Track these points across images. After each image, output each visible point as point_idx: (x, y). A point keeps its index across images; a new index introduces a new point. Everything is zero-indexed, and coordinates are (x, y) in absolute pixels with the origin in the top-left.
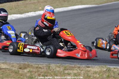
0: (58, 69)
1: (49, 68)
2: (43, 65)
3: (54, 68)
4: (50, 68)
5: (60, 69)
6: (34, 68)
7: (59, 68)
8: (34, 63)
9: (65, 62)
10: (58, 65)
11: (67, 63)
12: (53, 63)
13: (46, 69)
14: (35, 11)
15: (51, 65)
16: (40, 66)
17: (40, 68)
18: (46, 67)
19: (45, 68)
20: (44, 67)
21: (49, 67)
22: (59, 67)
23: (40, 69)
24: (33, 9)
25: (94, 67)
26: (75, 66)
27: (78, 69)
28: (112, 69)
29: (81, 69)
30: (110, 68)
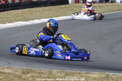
0: (59, 75)
1: (51, 74)
2: (45, 71)
3: (55, 74)
4: (52, 73)
5: (61, 75)
6: (36, 73)
8: (37, 68)
9: (66, 68)
10: (60, 71)
11: (69, 69)
14: (39, 19)
15: (53, 70)
16: (42, 71)
17: (42, 73)
18: (48, 72)
19: (47, 73)
20: (46, 72)
21: (51, 72)
22: (60, 73)
25: (94, 73)
26: (75, 72)
27: (78, 75)
28: (111, 76)
29: (81, 75)
30: (109, 74)
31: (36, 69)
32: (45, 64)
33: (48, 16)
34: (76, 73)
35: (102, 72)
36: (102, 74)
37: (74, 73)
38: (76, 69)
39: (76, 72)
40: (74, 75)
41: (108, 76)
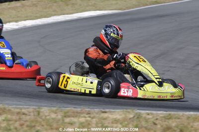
0: (53, 116)
2: (29, 110)
3: (46, 114)
4: (41, 114)
5: (57, 116)
6: (13, 114)
7: (56, 115)
8: (14, 106)
10: (54, 109)
13: (34, 115)
14: (16, 21)
15: (42, 109)
16: (23, 110)
17: (24, 114)
18: (33, 112)
19: (32, 114)
20: (30, 112)
21: (39, 113)
22: (56, 113)
23: (24, 116)
24: (14, 18)
25: (114, 112)
26: (81, 110)
27: (87, 116)
28: (144, 116)
29: (92, 116)
30: (140, 113)
31: (13, 108)
32: (28, 99)
33: (31, 16)
34: (83, 113)
35: (129, 110)
36: (129, 112)
37: (80, 113)
39: (83, 111)
40: (80, 116)
41: (139, 115)
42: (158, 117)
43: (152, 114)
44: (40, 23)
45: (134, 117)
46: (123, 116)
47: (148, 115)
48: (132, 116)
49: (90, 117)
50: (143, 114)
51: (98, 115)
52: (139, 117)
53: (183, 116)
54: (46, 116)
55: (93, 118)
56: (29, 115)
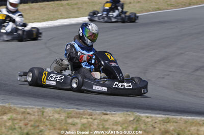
0: (57, 116)
1: (43, 115)
2: (34, 110)
3: (50, 114)
4: (45, 114)
5: (61, 116)
6: (18, 113)
7: (59, 115)
8: (20, 106)
9: (69, 106)
10: (58, 109)
11: (73, 106)
12: (50, 106)
13: (38, 115)
15: (46, 109)
16: (28, 110)
17: (28, 114)
18: (38, 112)
19: (36, 114)
20: (34, 112)
21: (43, 112)
22: (59, 114)
23: (28, 116)
25: (115, 114)
26: (84, 112)
27: (89, 117)
28: (143, 119)
29: (94, 117)
30: (139, 116)
32: (33, 99)
34: (85, 114)
35: (129, 113)
37: (82, 114)
38: (84, 108)
39: (86, 112)
40: (82, 117)
41: (139, 118)
42: (157, 121)
43: (151, 117)
44: (47, 26)
45: (134, 119)
46: (124, 118)
47: (148, 118)
48: (132, 119)
49: (92, 118)
50: (142, 117)
51: (99, 117)
52: (138, 120)
53: (180, 120)
54: (50, 116)
55: (94, 119)
56: (34, 115)
